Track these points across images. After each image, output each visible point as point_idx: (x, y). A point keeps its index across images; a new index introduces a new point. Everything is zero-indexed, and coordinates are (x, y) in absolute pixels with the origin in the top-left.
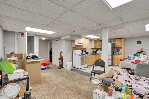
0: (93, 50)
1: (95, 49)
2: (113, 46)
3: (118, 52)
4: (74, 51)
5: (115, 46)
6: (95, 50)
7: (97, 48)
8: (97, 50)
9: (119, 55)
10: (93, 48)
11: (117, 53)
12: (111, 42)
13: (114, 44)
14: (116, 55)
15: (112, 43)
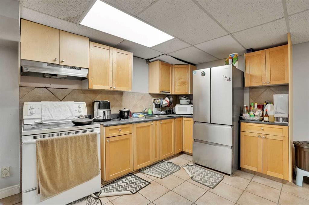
0: (158, 101)
1: (168, 96)
2: (239, 85)
3: (261, 107)
4: (27, 105)
5: (247, 84)
6: (165, 102)
7: (175, 91)
8: (176, 99)
9: (268, 122)
10: (157, 91)
11: (258, 112)
12: (227, 63)
13: (243, 73)
14: (254, 121)
15: (236, 65)
